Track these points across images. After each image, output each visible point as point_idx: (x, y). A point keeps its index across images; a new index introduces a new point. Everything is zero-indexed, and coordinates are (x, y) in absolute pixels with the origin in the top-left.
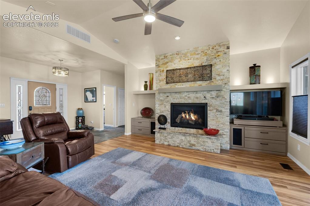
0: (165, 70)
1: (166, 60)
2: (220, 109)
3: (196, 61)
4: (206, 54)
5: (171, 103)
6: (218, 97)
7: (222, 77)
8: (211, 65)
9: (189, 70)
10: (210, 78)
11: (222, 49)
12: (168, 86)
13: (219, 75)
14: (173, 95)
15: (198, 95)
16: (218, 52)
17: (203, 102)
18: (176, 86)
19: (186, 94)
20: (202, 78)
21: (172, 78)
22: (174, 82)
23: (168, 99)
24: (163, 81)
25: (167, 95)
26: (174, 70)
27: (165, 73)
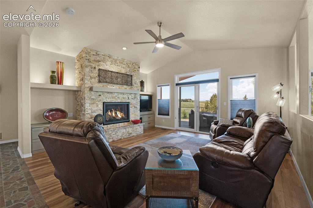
0: (97, 68)
1: (98, 58)
2: (136, 106)
3: (123, 69)
4: (129, 66)
5: (103, 102)
6: (135, 98)
8: (132, 76)
9: (118, 75)
10: (131, 85)
12: (100, 85)
13: (135, 83)
14: (105, 94)
15: (124, 96)
16: (135, 68)
17: (127, 102)
18: (108, 87)
19: (116, 94)
20: (127, 83)
21: (105, 78)
22: (106, 82)
23: (101, 98)
24: (95, 78)
25: (100, 93)
26: (106, 71)
27: (97, 71)
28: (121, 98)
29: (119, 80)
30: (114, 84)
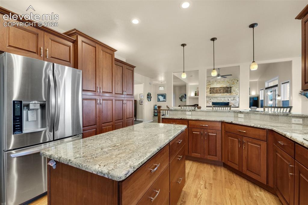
0: (209, 88)
1: (210, 83)
2: (235, 104)
3: (224, 85)
4: (229, 82)
5: (212, 102)
6: (234, 100)
7: (235, 92)
8: (231, 87)
9: (221, 89)
10: (231, 92)
11: (235, 81)
12: (211, 95)
13: (234, 91)
14: (213, 98)
15: (225, 99)
16: (234, 82)
17: (228, 102)
18: (215, 95)
19: (220, 98)
20: (227, 92)
21: (213, 91)
22: (214, 93)
23: (211, 100)
24: (208, 92)
25: (211, 98)
26: (214, 88)
27: (209, 89)
28: (223, 100)
29: (221, 91)
30: (218, 93)
